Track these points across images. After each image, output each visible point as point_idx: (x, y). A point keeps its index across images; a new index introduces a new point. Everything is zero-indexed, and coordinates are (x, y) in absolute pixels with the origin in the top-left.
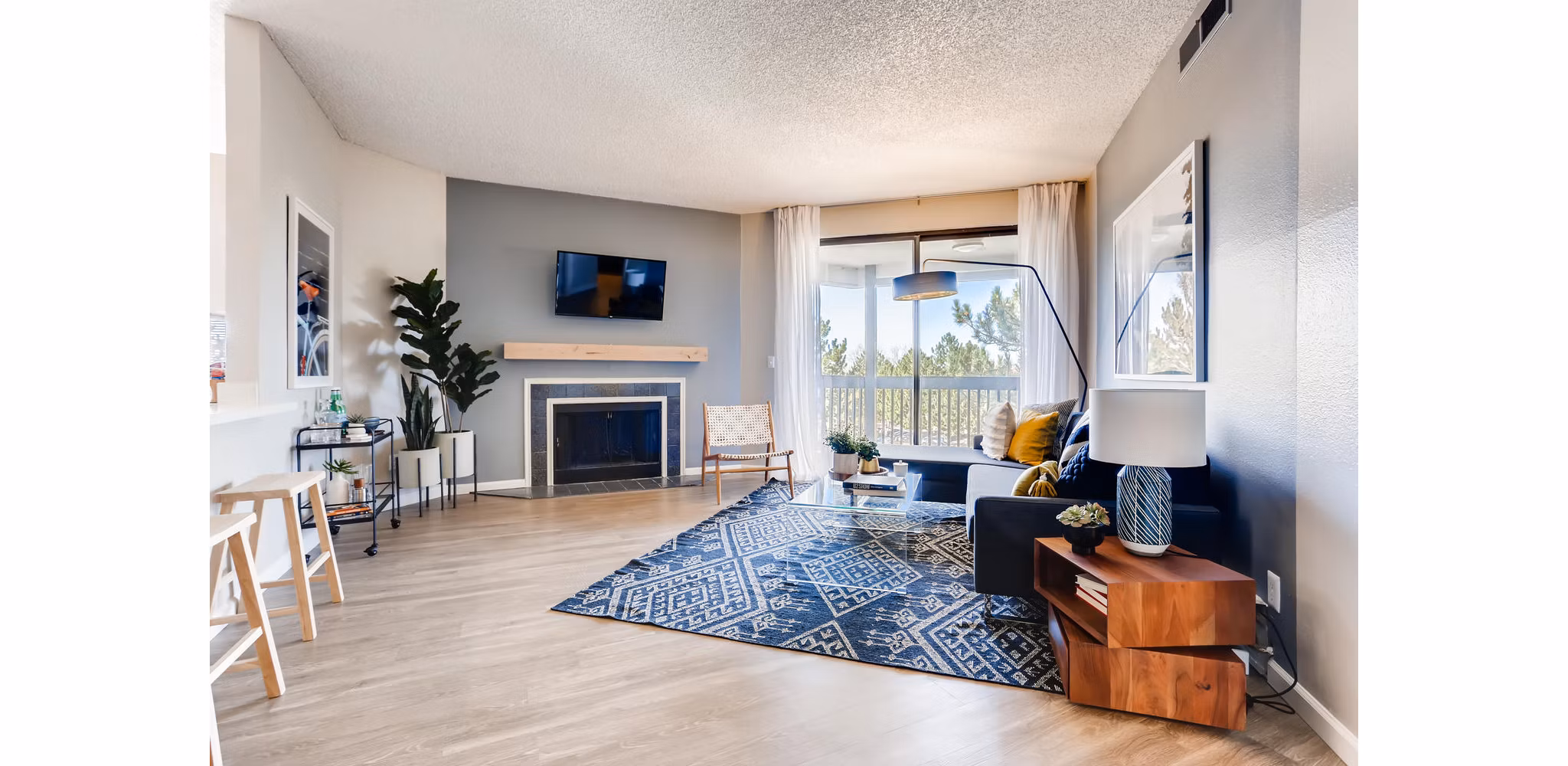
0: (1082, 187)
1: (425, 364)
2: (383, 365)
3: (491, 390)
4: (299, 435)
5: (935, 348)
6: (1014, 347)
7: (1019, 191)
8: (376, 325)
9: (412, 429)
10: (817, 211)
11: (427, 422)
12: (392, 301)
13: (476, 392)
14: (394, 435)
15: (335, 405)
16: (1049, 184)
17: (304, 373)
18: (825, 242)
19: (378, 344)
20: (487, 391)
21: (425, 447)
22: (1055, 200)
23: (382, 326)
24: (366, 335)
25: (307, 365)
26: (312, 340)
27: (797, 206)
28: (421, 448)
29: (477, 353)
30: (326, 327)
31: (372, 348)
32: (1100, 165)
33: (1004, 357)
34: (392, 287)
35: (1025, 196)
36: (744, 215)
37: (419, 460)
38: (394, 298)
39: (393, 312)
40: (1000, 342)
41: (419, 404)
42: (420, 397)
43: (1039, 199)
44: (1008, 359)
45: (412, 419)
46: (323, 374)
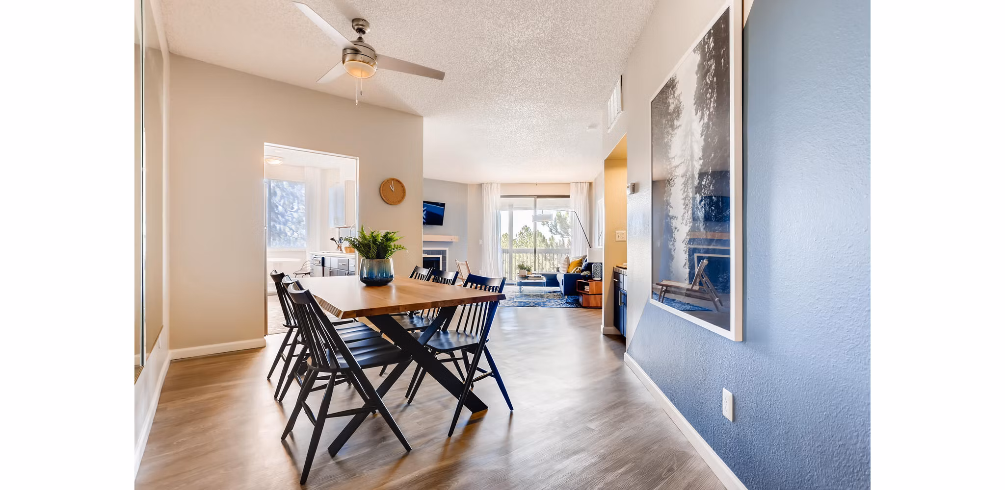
0: (591, 184)
5: (518, 234)
6: (566, 236)
7: (571, 184)
10: (499, 185)
16: (580, 182)
18: (502, 197)
22: (582, 188)
27: (492, 183)
32: (595, 179)
33: (562, 240)
35: (573, 186)
36: (470, 184)
40: (561, 234)
43: (577, 187)
44: (564, 241)
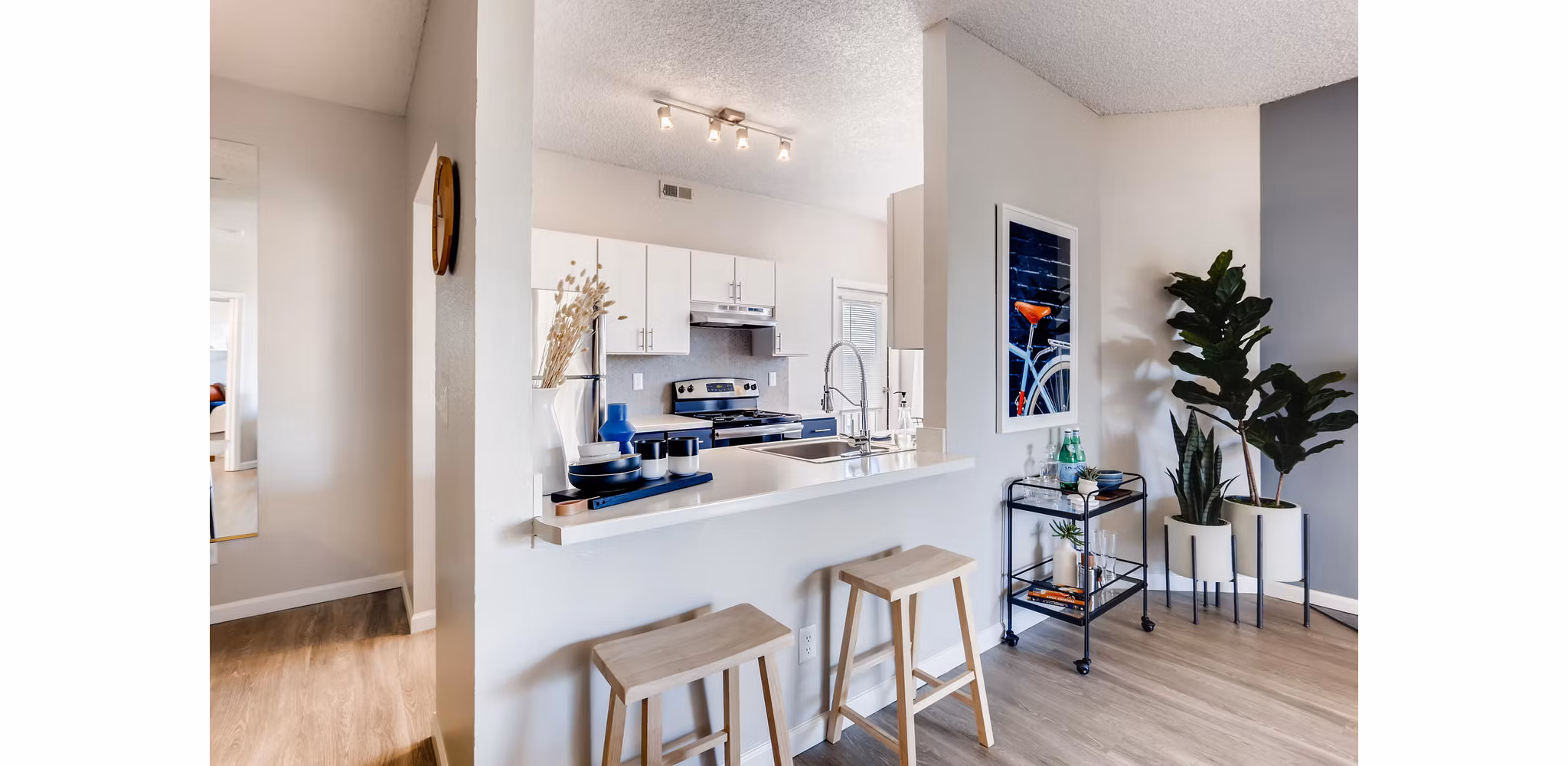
1: (1213, 395)
2: (1156, 394)
3: (1341, 442)
4: (1010, 488)
8: (1147, 341)
9: (1185, 491)
11: (1209, 484)
12: (1169, 306)
13: (1307, 444)
14: (1148, 498)
15: (1067, 451)
17: (1022, 413)
19: (1148, 367)
20: (1330, 444)
21: (1205, 520)
23: (1155, 343)
24: (1132, 355)
25: (1027, 402)
26: (1038, 371)
28: (1200, 523)
29: (1306, 380)
30: (1066, 352)
31: (1140, 372)
34: (1165, 288)
37: (1193, 538)
38: (1173, 301)
39: (1170, 322)
41: (1197, 455)
42: (1201, 445)
45: (1185, 477)
46: (1059, 410)
